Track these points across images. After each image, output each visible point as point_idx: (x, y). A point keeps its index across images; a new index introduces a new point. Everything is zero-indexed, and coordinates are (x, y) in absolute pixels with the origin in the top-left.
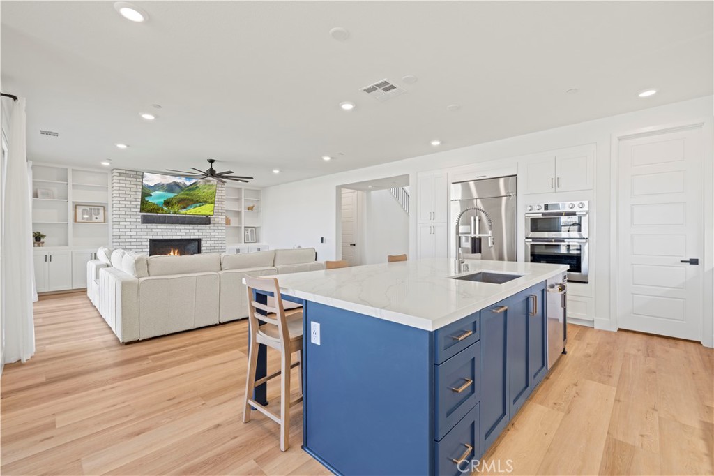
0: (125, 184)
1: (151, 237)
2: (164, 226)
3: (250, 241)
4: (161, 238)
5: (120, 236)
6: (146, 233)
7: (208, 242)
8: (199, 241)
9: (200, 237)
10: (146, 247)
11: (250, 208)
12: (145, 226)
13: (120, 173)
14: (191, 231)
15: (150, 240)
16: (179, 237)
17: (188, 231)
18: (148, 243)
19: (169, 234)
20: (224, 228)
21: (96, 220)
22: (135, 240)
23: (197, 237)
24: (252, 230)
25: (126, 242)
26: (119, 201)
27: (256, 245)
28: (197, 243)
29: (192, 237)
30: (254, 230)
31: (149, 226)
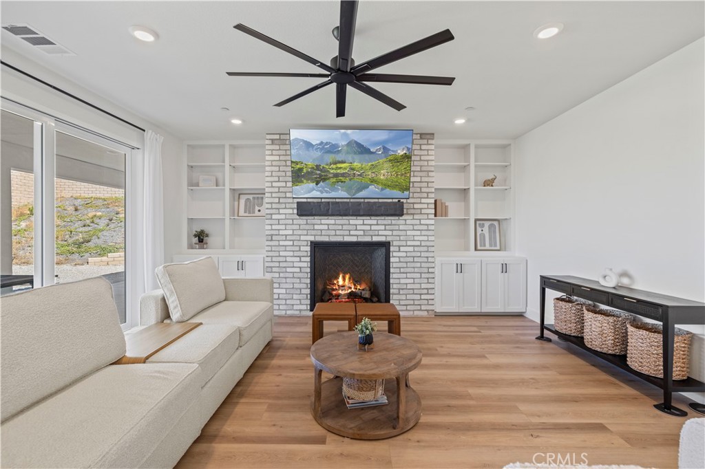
0: (279, 155)
1: (312, 238)
2: (331, 221)
3: (487, 247)
4: (326, 239)
5: (272, 235)
6: (305, 232)
7: (402, 249)
8: (386, 245)
9: (389, 239)
10: (305, 254)
11: (489, 183)
12: (303, 220)
13: (272, 140)
14: (373, 227)
15: (311, 242)
16: (354, 239)
17: (368, 228)
18: (308, 249)
19: (338, 233)
20: (432, 222)
21: (259, 214)
22: (291, 243)
23: (382, 239)
24: (490, 227)
25: (279, 245)
26: (272, 182)
27: (501, 256)
28: (383, 250)
29: (375, 239)
30: (497, 224)
31: (311, 220)
